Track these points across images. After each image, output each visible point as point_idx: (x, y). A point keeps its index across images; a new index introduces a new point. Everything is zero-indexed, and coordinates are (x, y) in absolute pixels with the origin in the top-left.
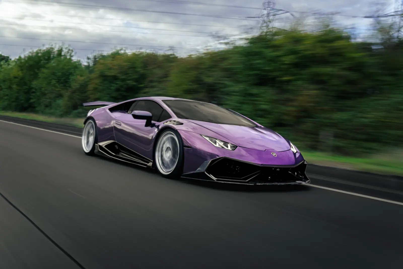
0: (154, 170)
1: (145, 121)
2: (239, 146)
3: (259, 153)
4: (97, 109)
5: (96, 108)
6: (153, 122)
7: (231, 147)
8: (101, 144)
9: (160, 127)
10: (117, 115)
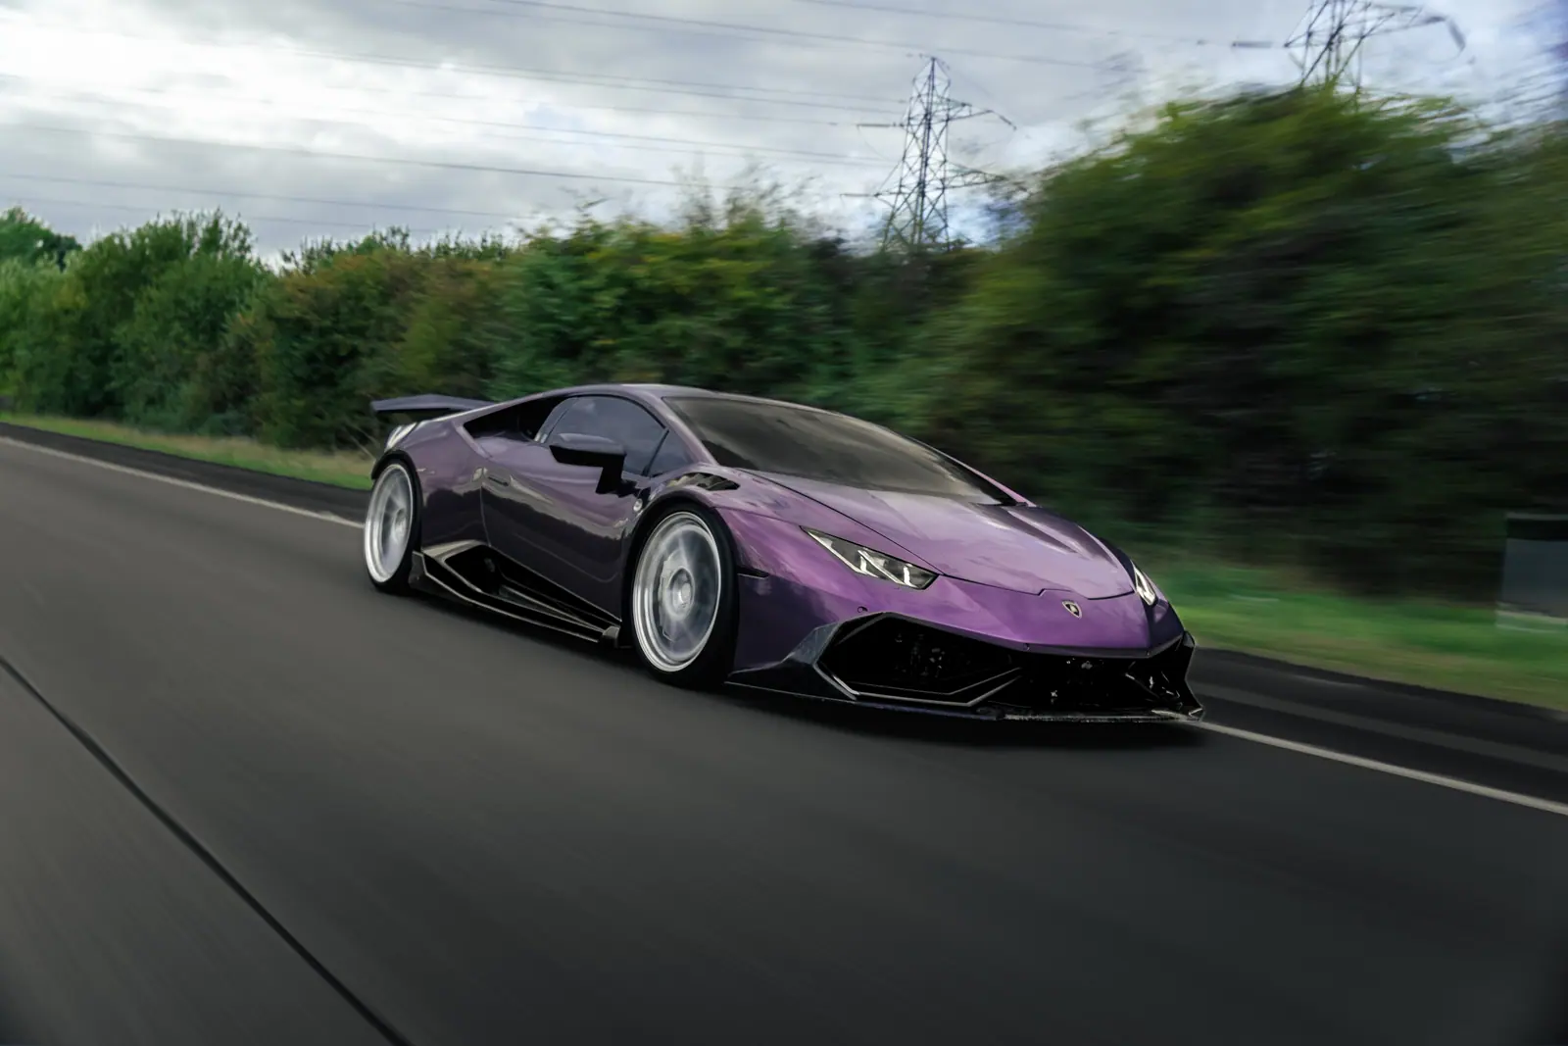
0: (625, 653)
1: (599, 470)
2: (945, 575)
3: (1015, 601)
4: (423, 424)
5: (419, 421)
6: (626, 476)
7: (912, 576)
8: (433, 552)
9: (652, 497)
10: (493, 446)
